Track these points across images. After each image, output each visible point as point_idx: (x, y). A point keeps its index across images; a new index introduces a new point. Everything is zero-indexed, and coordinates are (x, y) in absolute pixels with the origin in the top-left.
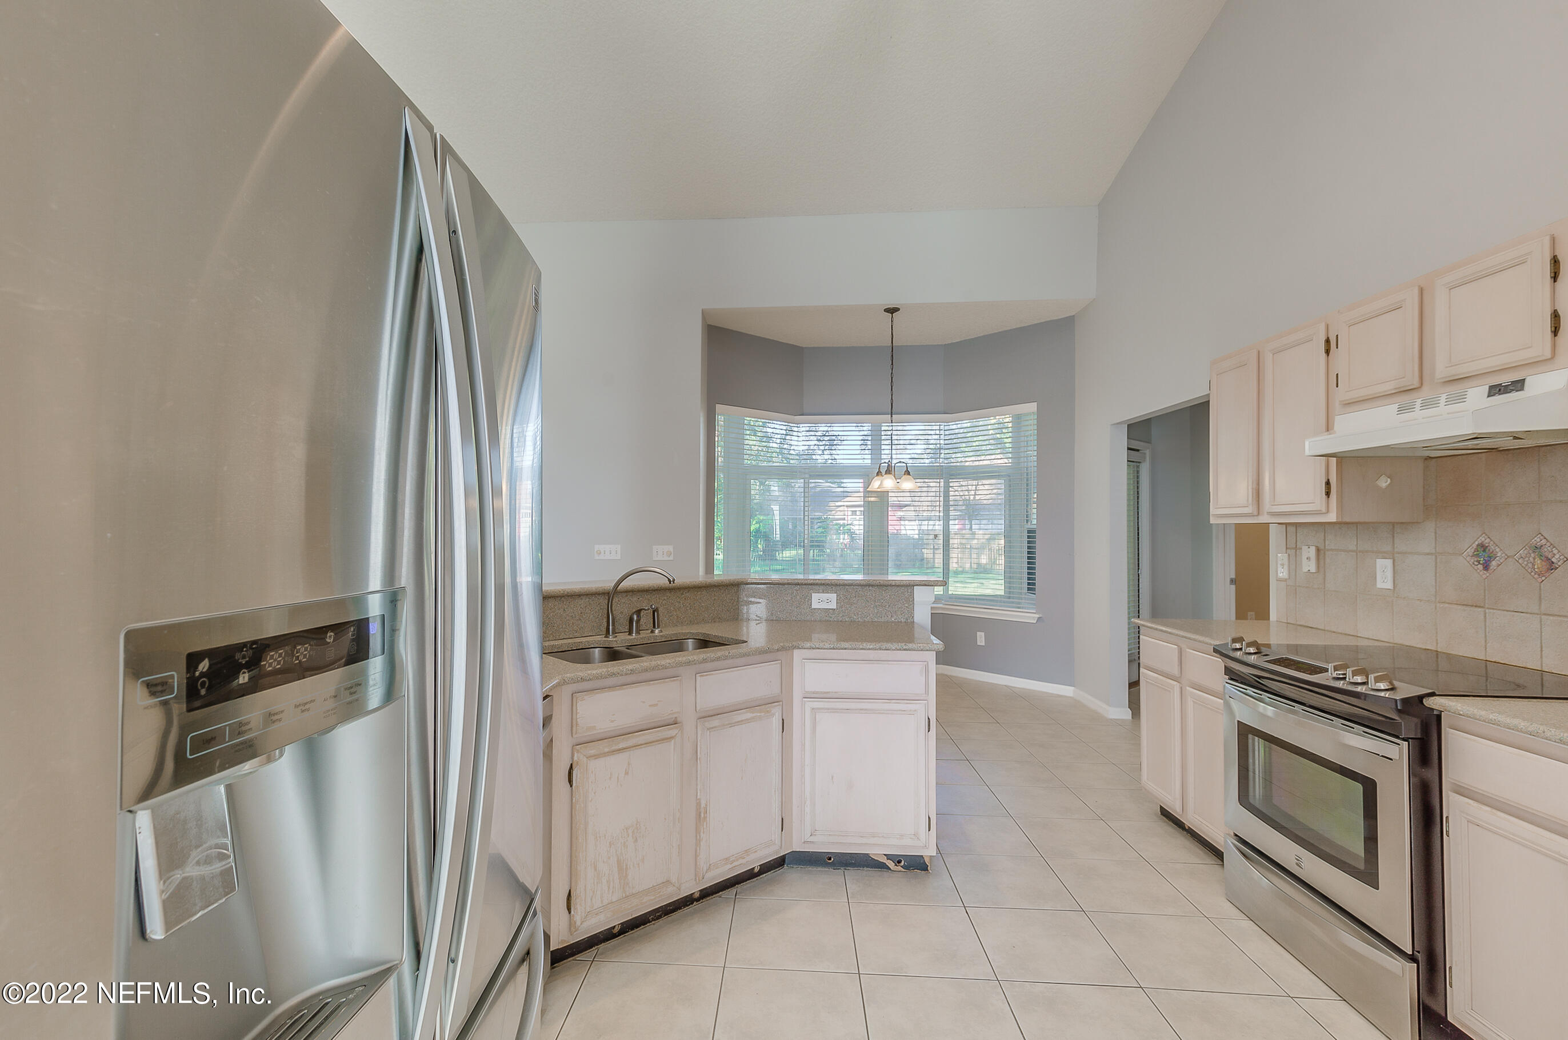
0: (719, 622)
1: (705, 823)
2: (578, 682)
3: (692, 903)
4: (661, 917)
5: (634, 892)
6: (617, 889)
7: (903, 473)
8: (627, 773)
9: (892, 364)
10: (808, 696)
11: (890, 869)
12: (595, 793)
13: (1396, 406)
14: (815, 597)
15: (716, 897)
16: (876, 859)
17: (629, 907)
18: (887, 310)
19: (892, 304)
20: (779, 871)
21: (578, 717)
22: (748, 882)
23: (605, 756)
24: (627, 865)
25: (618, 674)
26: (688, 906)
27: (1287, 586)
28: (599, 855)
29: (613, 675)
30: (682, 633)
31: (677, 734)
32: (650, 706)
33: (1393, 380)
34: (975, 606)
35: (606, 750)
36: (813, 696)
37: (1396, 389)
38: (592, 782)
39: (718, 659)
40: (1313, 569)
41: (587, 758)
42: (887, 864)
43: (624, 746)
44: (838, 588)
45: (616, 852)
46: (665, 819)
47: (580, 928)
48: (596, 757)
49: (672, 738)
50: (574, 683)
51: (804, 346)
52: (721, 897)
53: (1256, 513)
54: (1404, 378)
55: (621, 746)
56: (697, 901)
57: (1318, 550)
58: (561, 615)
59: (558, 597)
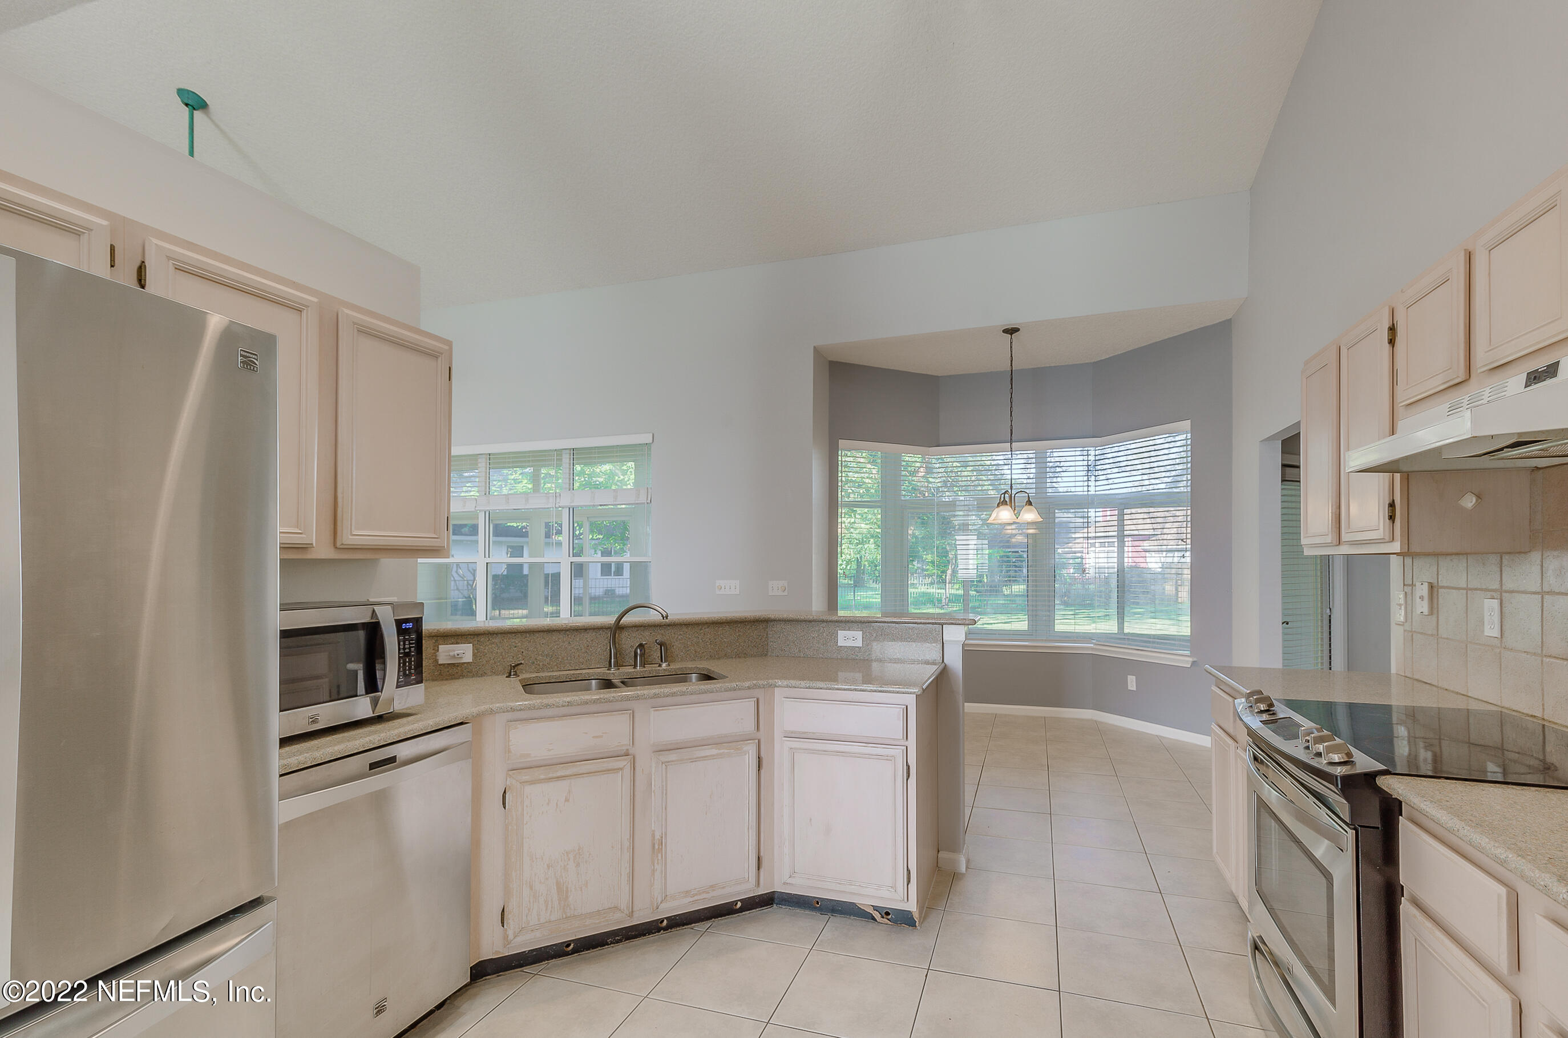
0: (745, 657)
1: (660, 855)
2: (508, 711)
3: (659, 932)
4: (622, 942)
5: (576, 914)
6: (556, 909)
7: (1025, 504)
8: (567, 800)
9: (1012, 388)
10: (790, 736)
11: (876, 920)
12: (530, 817)
13: (1447, 405)
14: (841, 634)
15: (688, 928)
16: (862, 908)
17: (569, 927)
18: (1006, 331)
19: (1011, 325)
20: (766, 910)
21: (510, 744)
22: (727, 917)
23: (541, 783)
24: (567, 888)
25: (554, 705)
26: (653, 933)
27: (1405, 631)
28: (535, 875)
29: (547, 706)
30: (689, 667)
31: (624, 766)
32: (593, 737)
33: (1442, 372)
34: (1126, 647)
35: (542, 777)
36: (793, 735)
37: (1444, 383)
38: (527, 806)
39: (673, 694)
40: (1426, 610)
41: (521, 783)
42: (874, 915)
43: (563, 774)
44: (864, 625)
45: (555, 874)
46: (612, 847)
47: (512, 942)
48: (532, 782)
49: (621, 769)
50: (504, 712)
51: (939, 375)
52: (692, 929)
53: (1335, 542)
54: (1450, 368)
55: (559, 774)
56: (664, 931)
57: (1431, 587)
58: (566, 648)
59: (563, 630)
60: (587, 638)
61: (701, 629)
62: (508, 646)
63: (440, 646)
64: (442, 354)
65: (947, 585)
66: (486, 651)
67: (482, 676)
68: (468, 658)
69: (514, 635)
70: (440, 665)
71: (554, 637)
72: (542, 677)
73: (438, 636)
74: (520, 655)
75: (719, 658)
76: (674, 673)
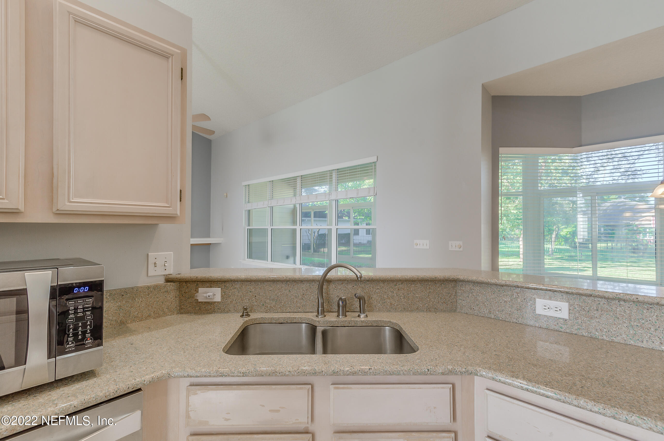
14: (540, 302)
21: (189, 409)
29: (222, 375)
30: (383, 321)
32: (270, 411)
39: (354, 374)
44: (571, 296)
58: (287, 295)
59: (284, 281)
60: (303, 288)
61: (396, 285)
62: (245, 291)
63: (199, 288)
64: (173, 55)
65: (553, 242)
66: (230, 294)
67: (227, 312)
68: (218, 298)
69: (249, 283)
70: (200, 302)
71: (278, 286)
72: (266, 318)
73: (198, 282)
74: (254, 299)
75: (412, 311)
76: (370, 325)
